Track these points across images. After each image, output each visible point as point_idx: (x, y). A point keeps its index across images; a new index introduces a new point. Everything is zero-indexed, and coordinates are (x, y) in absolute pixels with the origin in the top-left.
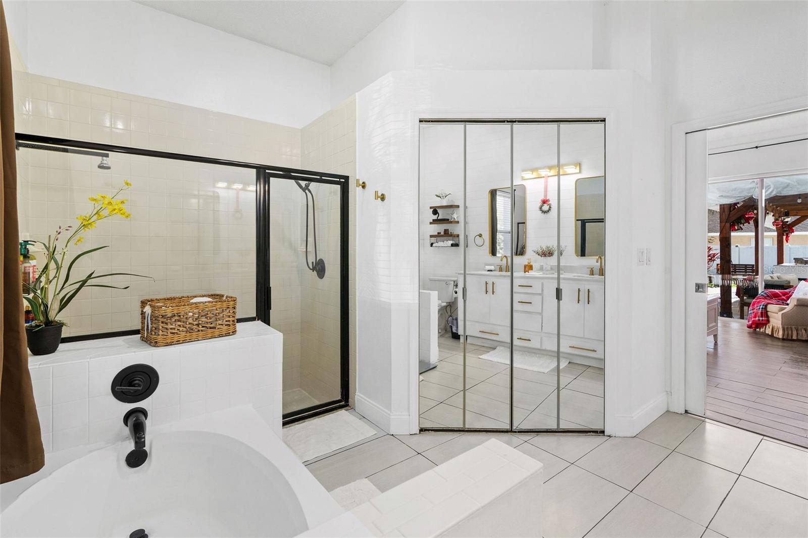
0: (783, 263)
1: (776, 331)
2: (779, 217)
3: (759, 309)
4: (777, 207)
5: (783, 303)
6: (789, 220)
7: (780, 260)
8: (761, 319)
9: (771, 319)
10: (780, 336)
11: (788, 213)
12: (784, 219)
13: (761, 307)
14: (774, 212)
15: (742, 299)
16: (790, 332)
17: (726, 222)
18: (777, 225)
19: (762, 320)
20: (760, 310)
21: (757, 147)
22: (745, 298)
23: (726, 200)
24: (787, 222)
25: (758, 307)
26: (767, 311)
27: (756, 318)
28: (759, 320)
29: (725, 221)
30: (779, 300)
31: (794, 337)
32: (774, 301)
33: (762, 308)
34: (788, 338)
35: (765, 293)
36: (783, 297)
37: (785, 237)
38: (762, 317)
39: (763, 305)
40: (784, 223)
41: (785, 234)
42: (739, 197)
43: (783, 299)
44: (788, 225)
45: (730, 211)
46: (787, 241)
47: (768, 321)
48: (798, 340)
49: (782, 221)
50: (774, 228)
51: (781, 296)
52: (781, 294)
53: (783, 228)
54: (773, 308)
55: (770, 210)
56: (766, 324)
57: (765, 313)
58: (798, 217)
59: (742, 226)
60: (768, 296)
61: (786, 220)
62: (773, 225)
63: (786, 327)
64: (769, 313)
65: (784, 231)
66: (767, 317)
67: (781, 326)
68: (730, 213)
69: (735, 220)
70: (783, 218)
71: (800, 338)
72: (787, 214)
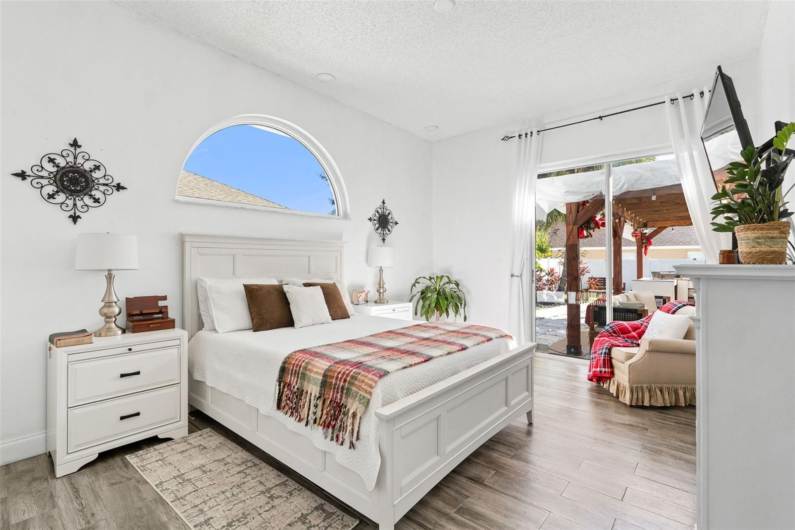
0: (642, 277)
1: (622, 391)
2: (638, 228)
3: (602, 353)
4: (635, 217)
5: (632, 343)
6: (648, 231)
7: (640, 275)
8: (603, 370)
9: (616, 371)
10: (628, 403)
11: (647, 224)
12: (643, 230)
13: (604, 351)
14: (633, 221)
15: (592, 329)
16: (640, 396)
17: (573, 225)
18: (636, 236)
19: (605, 372)
20: (603, 355)
21: (601, 118)
22: (595, 326)
23: (573, 197)
24: (646, 233)
25: (600, 352)
26: (611, 358)
27: (597, 368)
28: (601, 372)
29: (571, 223)
30: (628, 337)
31: (646, 403)
32: (620, 341)
33: (605, 353)
34: (638, 404)
35: (611, 327)
36: (633, 333)
37: (643, 249)
38: (605, 367)
39: (606, 348)
40: (643, 235)
41: (644, 246)
42: (587, 192)
43: (633, 336)
44: (646, 237)
45: (578, 212)
46: (645, 254)
47: (612, 374)
48: (651, 408)
49: (642, 234)
50: (634, 239)
51: (630, 332)
52: (630, 329)
53: (642, 240)
54: (618, 353)
55: (629, 218)
56: (610, 378)
57: (608, 362)
58: (655, 228)
59: (591, 231)
60: (615, 332)
61: (645, 232)
62: (633, 236)
63: (635, 386)
64: (613, 361)
65: (644, 242)
66: (612, 366)
67: (627, 385)
68: (577, 215)
69: (583, 224)
70: (641, 229)
71: (654, 403)
72: (645, 226)
